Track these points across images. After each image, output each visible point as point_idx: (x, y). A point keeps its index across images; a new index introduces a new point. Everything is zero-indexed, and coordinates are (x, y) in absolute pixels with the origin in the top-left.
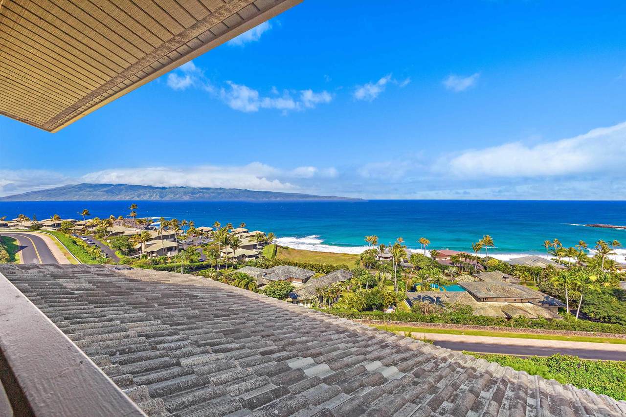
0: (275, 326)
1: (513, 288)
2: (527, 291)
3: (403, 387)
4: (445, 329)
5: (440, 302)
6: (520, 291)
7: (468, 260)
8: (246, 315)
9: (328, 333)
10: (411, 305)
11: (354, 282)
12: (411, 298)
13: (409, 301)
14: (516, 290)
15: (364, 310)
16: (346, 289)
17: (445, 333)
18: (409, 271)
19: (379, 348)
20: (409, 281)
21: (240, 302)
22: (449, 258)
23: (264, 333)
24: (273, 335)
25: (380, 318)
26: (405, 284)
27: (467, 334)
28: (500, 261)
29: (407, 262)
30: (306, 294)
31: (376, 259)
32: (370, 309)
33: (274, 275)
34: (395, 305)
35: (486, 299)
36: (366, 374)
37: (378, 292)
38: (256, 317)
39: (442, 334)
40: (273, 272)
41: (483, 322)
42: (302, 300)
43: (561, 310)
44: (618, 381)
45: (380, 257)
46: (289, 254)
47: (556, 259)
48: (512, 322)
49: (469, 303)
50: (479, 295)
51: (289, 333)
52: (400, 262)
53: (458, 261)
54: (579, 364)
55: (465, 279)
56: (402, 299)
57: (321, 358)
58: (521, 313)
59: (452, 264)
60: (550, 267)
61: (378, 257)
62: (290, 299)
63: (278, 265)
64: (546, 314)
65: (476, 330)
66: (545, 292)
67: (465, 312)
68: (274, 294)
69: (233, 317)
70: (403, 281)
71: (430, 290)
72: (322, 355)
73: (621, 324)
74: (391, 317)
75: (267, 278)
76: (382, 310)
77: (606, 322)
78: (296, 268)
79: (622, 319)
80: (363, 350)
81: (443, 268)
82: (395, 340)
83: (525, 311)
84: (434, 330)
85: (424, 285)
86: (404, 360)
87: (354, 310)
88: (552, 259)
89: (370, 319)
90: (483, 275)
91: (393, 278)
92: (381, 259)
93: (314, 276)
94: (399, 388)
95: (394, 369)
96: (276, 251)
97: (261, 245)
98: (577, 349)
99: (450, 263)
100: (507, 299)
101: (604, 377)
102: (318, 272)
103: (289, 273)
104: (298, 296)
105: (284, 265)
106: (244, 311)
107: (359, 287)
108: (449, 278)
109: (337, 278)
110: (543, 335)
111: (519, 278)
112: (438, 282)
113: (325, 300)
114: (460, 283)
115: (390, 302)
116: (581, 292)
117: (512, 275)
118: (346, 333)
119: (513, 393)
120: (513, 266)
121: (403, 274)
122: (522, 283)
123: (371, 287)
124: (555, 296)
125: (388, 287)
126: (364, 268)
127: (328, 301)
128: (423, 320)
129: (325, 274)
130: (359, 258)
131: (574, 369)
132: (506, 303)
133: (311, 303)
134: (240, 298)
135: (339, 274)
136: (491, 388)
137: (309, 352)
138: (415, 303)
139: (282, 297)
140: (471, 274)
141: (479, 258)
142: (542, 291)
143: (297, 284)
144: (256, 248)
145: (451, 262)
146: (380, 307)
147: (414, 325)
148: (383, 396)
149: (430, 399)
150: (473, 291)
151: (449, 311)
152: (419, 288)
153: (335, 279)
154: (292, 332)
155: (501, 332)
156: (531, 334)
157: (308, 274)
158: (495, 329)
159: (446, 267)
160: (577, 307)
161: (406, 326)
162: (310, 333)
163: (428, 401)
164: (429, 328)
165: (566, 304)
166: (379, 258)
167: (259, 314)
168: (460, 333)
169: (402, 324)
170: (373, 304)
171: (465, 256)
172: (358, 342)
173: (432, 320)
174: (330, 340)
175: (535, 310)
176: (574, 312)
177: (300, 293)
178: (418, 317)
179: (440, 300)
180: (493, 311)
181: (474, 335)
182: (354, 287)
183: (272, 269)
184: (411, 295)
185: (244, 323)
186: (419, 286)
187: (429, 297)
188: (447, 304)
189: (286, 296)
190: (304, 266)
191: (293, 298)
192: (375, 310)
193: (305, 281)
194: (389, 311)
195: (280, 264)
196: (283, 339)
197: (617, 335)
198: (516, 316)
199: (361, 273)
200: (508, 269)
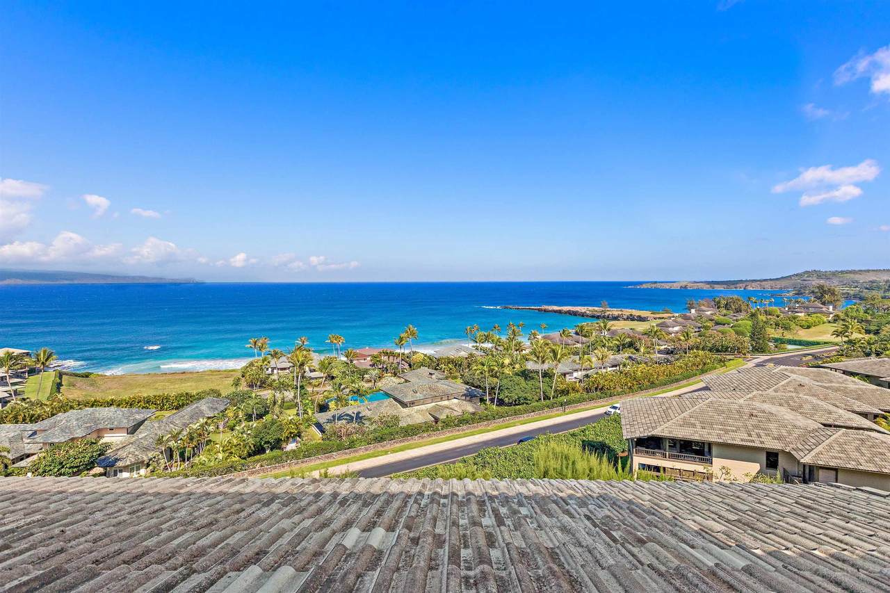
0: (138, 532)
1: (439, 385)
2: (453, 385)
3: (406, 552)
4: (368, 452)
5: (361, 418)
6: (447, 387)
7: (391, 358)
8: (57, 531)
9: (249, 511)
10: (323, 431)
11: (231, 414)
12: (321, 421)
13: (319, 426)
14: (443, 386)
15: (250, 455)
16: (218, 428)
17: (368, 458)
18: (317, 384)
19: (339, 508)
20: (319, 398)
21: (19, 506)
22: (369, 359)
23: (125, 556)
24: (148, 551)
25: (278, 460)
26: (313, 401)
27: (394, 451)
28: (425, 355)
29: (314, 371)
30: (137, 453)
31: (267, 372)
32: (260, 450)
33: (57, 431)
34: (299, 436)
35: (412, 403)
36: (350, 555)
37: (273, 422)
38: (80, 526)
39: (366, 461)
40: (54, 426)
41: (412, 432)
42: (128, 466)
43: (482, 400)
44: (529, 460)
45: (273, 369)
46: (92, 385)
47: (476, 346)
48: (440, 424)
49: (395, 413)
50: (405, 400)
51: (179, 535)
52: (305, 372)
53: (379, 361)
54: (499, 454)
55: (389, 382)
56: (309, 425)
57: (268, 559)
58: (447, 411)
59: (373, 365)
60: (471, 355)
61: (270, 369)
62: (98, 470)
63: (65, 411)
64: (470, 408)
65: (403, 444)
66: (467, 383)
67: (391, 425)
68: (58, 469)
69: (23, 545)
70: (310, 399)
71: (347, 405)
72: (266, 553)
73: (527, 404)
74: (295, 454)
75: (38, 440)
76: (280, 448)
77: (517, 405)
78: (113, 408)
79: (529, 398)
80: (321, 519)
81: (362, 373)
82: (349, 488)
83: (451, 409)
84: (354, 458)
85: (339, 399)
86: (379, 513)
87: (234, 459)
88: (473, 347)
89: (262, 466)
90: (410, 375)
91: (295, 397)
92: (275, 371)
93: (153, 417)
94: (403, 557)
95: (379, 532)
96: (59, 385)
97: (18, 377)
98: (497, 439)
99: (370, 365)
100: (434, 398)
101: (519, 462)
102: (162, 409)
103: (96, 421)
104: (117, 460)
105: (80, 409)
106: (42, 523)
107: (240, 421)
108: (370, 385)
109: (201, 414)
110: (468, 431)
111: (444, 372)
112: (358, 393)
113: (177, 456)
114: (383, 389)
115: (291, 433)
116: (497, 378)
117: (437, 369)
118: (277, 501)
119: (506, 508)
120: (438, 360)
121: (310, 389)
122: (447, 378)
123: (260, 416)
124: (476, 387)
125: (288, 412)
126: (248, 389)
127: (182, 455)
128: (340, 448)
129: (174, 411)
130: (239, 375)
131: (496, 461)
132: (433, 404)
133: (148, 465)
134: (14, 497)
135: (203, 406)
136: (485, 511)
137: (241, 558)
138: (327, 427)
139: (78, 471)
140: (395, 374)
141: (403, 354)
142: (466, 384)
143: (114, 439)
144: (6, 384)
145: (371, 363)
146: (277, 445)
147: (328, 458)
148: (394, 577)
149: (447, 554)
150: (399, 397)
151: (374, 426)
152: (332, 405)
153: (195, 416)
154: (185, 531)
155: (430, 439)
156: (458, 433)
157: (139, 417)
158: (423, 438)
159: (366, 372)
160: (495, 394)
161: (318, 462)
162: (217, 521)
163: (446, 558)
164: (347, 457)
165: (485, 393)
166: (272, 371)
167: (86, 518)
168: (386, 453)
169: (311, 461)
170: (266, 443)
171: (387, 353)
172: (304, 509)
173: (352, 445)
174: (260, 521)
175: (460, 406)
176: (492, 400)
177: (121, 454)
178: (335, 444)
179: (361, 415)
180: (420, 416)
181: (402, 451)
182: (231, 423)
183: (52, 420)
184: (322, 417)
185: (61, 551)
186: (333, 402)
187: (348, 415)
188: (370, 419)
189: (90, 466)
190: (130, 404)
191: (105, 468)
192: (267, 452)
193: (133, 430)
194: (291, 446)
195: (72, 408)
196: (174, 553)
197: (525, 415)
198: (443, 417)
199: (244, 397)
200: (434, 364)
